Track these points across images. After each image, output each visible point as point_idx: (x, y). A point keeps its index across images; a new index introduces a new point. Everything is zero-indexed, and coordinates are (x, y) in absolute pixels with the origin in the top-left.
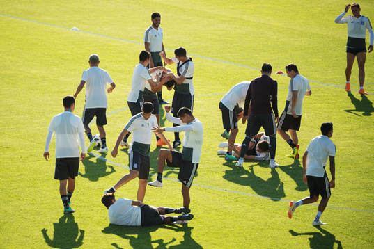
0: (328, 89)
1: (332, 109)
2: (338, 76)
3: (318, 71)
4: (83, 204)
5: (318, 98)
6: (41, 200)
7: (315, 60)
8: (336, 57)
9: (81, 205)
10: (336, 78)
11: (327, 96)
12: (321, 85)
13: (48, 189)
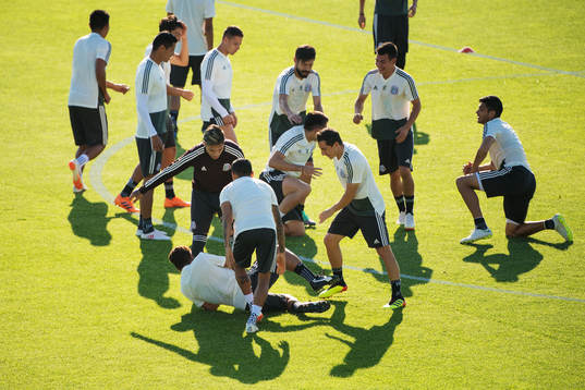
0: (557, 79)
1: (565, 116)
2: (575, 56)
3: (539, 46)
4: (104, 299)
5: (538, 97)
6: (26, 294)
7: (531, 25)
8: (572, 19)
9: (100, 300)
10: (572, 58)
11: (555, 92)
12: (543, 72)
13: (39, 272)
